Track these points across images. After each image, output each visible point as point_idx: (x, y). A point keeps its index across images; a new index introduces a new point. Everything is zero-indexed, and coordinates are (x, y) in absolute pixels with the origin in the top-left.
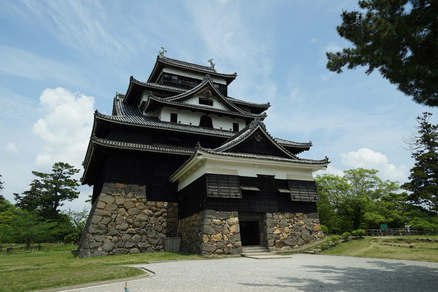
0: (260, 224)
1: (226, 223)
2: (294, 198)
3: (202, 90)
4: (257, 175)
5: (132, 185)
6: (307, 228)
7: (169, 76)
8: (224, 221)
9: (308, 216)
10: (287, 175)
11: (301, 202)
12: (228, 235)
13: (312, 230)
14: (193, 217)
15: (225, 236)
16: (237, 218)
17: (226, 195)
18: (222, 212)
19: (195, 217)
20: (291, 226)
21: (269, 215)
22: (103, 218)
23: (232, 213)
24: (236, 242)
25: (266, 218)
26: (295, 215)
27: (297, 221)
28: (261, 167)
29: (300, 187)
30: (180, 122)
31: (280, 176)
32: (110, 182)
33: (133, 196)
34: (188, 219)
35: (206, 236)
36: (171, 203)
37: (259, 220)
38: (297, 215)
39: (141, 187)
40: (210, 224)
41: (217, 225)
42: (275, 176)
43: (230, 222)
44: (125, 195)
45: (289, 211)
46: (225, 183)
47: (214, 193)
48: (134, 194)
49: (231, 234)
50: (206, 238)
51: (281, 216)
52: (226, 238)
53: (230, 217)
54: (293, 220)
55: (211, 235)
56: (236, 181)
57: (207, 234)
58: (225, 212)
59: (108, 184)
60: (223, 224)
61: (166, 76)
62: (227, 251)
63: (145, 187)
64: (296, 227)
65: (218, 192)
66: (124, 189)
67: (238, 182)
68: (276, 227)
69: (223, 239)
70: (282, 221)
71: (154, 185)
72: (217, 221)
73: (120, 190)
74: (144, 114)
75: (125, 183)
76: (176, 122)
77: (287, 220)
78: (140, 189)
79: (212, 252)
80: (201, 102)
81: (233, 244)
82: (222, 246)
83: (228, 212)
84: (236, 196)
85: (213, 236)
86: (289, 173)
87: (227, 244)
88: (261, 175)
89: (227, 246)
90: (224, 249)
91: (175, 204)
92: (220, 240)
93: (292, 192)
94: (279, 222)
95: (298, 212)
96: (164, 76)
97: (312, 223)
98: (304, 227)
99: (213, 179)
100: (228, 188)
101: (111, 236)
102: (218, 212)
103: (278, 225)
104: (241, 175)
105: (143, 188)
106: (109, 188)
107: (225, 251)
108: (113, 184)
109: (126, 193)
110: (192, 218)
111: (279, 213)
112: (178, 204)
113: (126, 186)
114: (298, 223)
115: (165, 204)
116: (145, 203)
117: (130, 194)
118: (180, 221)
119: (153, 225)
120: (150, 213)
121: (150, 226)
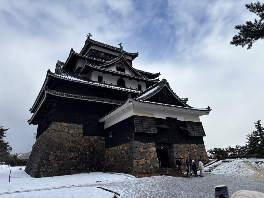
0: (169, 152)
1: (148, 151)
2: (191, 134)
3: (119, 62)
4: (166, 117)
5: (73, 124)
6: (199, 154)
7: (95, 52)
8: (146, 150)
9: (198, 146)
10: (184, 118)
11: (195, 136)
12: (150, 160)
13: (202, 156)
14: (121, 147)
15: (148, 160)
16: (155, 147)
17: (148, 131)
18: (145, 143)
19: (123, 147)
20: (188, 153)
21: (175, 145)
22: (52, 148)
23: (151, 143)
24: (155, 165)
25: (173, 147)
26: (191, 145)
27: (192, 150)
28: (168, 112)
29: (193, 126)
30: (104, 82)
31: (180, 119)
32: (57, 121)
33: (73, 132)
34: (115, 148)
35: (135, 160)
36: (100, 137)
37: (168, 149)
38: (193, 145)
39: (79, 126)
40: (137, 152)
41: (142, 152)
42: (177, 118)
43: (151, 150)
44: (68, 131)
45: (187, 143)
46: (147, 122)
47: (140, 129)
48: (74, 130)
49: (151, 159)
50: (135, 162)
51: (182, 147)
52: (149, 162)
53: (151, 147)
54: (189, 149)
55: (138, 160)
56: (153, 121)
57: (136, 159)
58: (147, 143)
59: (56, 123)
60: (146, 152)
61: (93, 51)
62: (150, 171)
63: (82, 125)
64: (192, 154)
65: (143, 129)
66: (67, 127)
67: (154, 122)
68: (180, 154)
69: (146, 162)
70: (183, 149)
71: (88, 124)
72: (142, 150)
73: (64, 127)
74: (79, 75)
75: (68, 123)
76: (102, 82)
77: (186, 149)
78: (79, 127)
79: (140, 172)
80: (118, 69)
81: (153, 166)
82: (146, 168)
83: (148, 143)
84: (155, 131)
85: (140, 161)
86: (185, 117)
87: (150, 166)
88: (168, 117)
89: (149, 168)
90: (148, 170)
91: (103, 138)
92: (144, 164)
93: (188, 129)
94: (182, 150)
95: (192, 143)
96: (92, 51)
97: (201, 151)
98: (197, 154)
99: (139, 120)
100: (148, 126)
101: (58, 161)
102: (142, 143)
103: (181, 152)
104: (156, 117)
105: (81, 126)
106: (56, 126)
107: (148, 172)
108: (60, 123)
109: (69, 130)
110: (119, 147)
111: (181, 144)
112: (105, 138)
113: (68, 124)
114: (193, 151)
115: (96, 138)
116: (82, 137)
117: (72, 131)
118: (107, 149)
119: (88, 153)
120: (86, 144)
121: (86, 153)
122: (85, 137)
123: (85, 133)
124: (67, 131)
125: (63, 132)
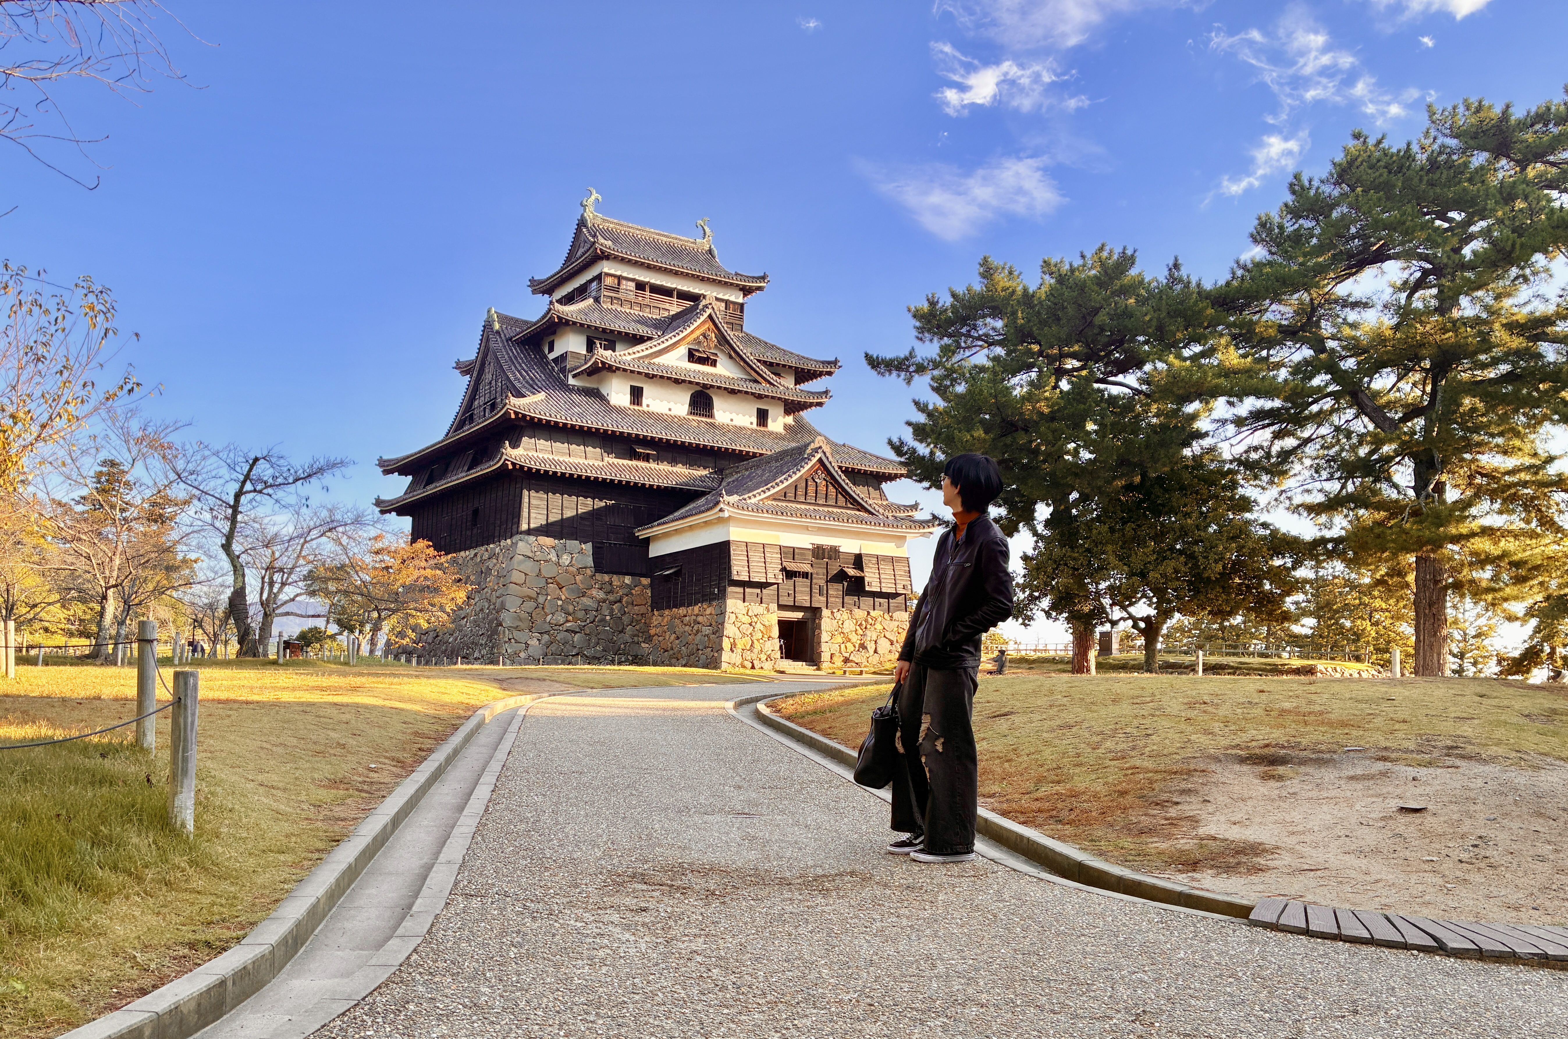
1: (759, 621)
2: (870, 586)
3: (697, 333)
4: (811, 544)
5: (568, 541)
7: (616, 282)
8: (754, 618)
12: (761, 641)
15: (756, 641)
16: (776, 614)
17: (761, 577)
18: (752, 604)
19: (701, 609)
22: (523, 602)
23: (768, 606)
24: (773, 653)
25: (821, 617)
29: (882, 566)
30: (648, 406)
33: (570, 563)
34: (682, 611)
35: (727, 640)
36: (637, 578)
37: (810, 621)
39: (583, 546)
40: (733, 623)
43: (765, 620)
44: (557, 560)
45: (859, 608)
46: (760, 557)
47: (742, 574)
48: (572, 558)
49: (765, 639)
50: (728, 644)
51: (845, 615)
52: (758, 645)
53: (765, 612)
55: (734, 640)
56: (777, 553)
58: (758, 605)
59: (526, 537)
60: (753, 624)
61: (609, 281)
62: (758, 664)
63: (590, 545)
65: (748, 572)
66: (553, 547)
67: (779, 556)
69: (752, 645)
70: (847, 621)
71: (607, 543)
72: (745, 619)
73: (547, 550)
74: (571, 381)
75: (554, 537)
76: (642, 406)
78: (582, 549)
79: (737, 664)
80: (693, 356)
81: (767, 655)
82: (751, 656)
83: (761, 605)
84: (777, 579)
85: (738, 641)
87: (759, 654)
88: (817, 545)
89: (758, 657)
90: (754, 661)
91: (645, 581)
92: (748, 648)
93: (867, 575)
96: (605, 281)
100: (763, 564)
101: (539, 633)
102: (746, 605)
104: (785, 544)
105: (588, 548)
106: (528, 545)
107: (755, 665)
108: (534, 539)
109: (558, 556)
110: (693, 610)
111: (843, 610)
112: (651, 582)
113: (556, 542)
115: (628, 580)
116: (592, 577)
117: (566, 559)
118: (656, 613)
119: (608, 618)
120: (601, 595)
121: (603, 620)
122: (598, 576)
123: (600, 566)
124: (554, 559)
125: (545, 561)
